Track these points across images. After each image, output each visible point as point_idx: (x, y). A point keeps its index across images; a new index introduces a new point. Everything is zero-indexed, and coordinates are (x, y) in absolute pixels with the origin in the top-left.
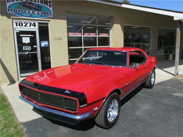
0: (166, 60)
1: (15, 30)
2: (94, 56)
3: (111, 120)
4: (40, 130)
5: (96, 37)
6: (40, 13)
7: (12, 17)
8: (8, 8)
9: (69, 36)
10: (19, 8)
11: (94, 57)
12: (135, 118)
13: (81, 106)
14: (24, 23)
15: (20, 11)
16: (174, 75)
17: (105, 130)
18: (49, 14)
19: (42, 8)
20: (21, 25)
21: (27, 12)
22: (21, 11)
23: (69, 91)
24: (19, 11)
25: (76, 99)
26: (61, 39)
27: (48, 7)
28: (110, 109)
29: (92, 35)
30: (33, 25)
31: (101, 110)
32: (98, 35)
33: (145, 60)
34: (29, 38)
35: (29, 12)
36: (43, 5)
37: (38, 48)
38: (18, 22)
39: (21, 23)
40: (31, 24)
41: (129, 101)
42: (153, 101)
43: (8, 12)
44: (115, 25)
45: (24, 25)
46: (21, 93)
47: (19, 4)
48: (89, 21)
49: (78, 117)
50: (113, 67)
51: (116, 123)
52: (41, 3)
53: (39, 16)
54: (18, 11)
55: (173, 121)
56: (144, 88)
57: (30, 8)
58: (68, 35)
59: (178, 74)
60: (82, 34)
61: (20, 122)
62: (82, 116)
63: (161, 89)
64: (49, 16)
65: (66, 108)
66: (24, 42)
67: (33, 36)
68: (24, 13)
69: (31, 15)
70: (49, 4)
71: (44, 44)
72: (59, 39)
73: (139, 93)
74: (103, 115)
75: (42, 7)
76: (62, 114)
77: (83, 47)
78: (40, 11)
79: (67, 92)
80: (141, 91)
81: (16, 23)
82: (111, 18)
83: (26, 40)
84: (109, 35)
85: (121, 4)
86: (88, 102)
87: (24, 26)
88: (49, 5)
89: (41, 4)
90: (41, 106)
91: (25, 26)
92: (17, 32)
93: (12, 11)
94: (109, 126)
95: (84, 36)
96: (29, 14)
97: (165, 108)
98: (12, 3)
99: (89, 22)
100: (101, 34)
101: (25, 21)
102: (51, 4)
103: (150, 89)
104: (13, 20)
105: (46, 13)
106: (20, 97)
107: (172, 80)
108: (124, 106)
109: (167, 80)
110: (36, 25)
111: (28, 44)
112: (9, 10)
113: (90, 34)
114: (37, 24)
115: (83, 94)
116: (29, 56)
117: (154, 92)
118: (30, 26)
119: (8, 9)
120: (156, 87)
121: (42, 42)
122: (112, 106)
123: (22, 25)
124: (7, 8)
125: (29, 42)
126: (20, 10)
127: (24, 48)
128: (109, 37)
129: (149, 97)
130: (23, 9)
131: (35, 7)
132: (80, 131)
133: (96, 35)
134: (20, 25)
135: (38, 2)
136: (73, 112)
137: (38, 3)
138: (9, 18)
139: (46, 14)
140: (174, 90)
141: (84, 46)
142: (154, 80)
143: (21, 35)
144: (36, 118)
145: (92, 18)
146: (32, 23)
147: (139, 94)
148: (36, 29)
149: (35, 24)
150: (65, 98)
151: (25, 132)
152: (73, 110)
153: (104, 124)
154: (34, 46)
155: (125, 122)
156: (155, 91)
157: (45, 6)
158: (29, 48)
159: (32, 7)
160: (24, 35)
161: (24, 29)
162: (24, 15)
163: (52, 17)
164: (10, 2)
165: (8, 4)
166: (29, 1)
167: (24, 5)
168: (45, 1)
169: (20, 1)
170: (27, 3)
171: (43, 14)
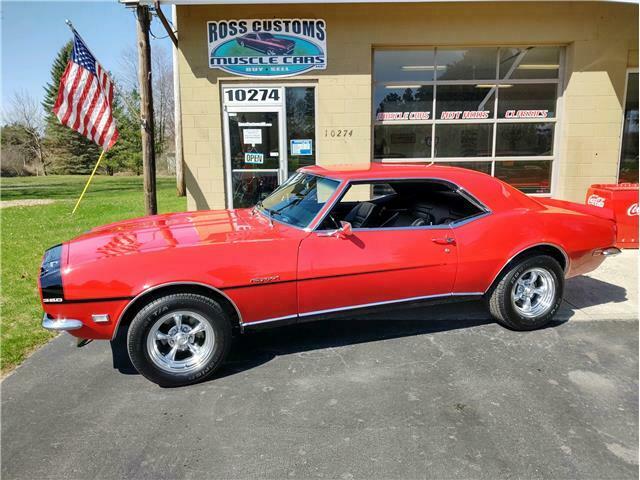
1: (226, 110)
5: (492, 124)
6: (290, 60)
7: (219, 79)
8: (213, 55)
10: (236, 52)
14: (250, 92)
15: (239, 62)
18: (315, 60)
19: (297, 44)
20: (241, 96)
21: (256, 61)
22: (241, 59)
24: (236, 60)
26: (351, 134)
27: (315, 40)
29: (475, 118)
30: (270, 97)
32: (501, 116)
34: (260, 130)
35: (261, 60)
36: (301, 35)
37: (281, 159)
38: (234, 91)
39: (240, 93)
40: (266, 92)
43: (211, 66)
45: (248, 96)
47: (235, 42)
52: (294, 31)
53: (287, 69)
54: (233, 61)
57: (264, 49)
58: (380, 121)
64: (314, 68)
66: (246, 141)
67: (270, 125)
68: (249, 64)
69: (267, 70)
70: (316, 31)
71: (300, 147)
72: (343, 133)
75: (298, 42)
77: (432, 159)
78: (291, 53)
81: (230, 93)
82: (565, 47)
84: (554, 116)
86: (68, 294)
87: (249, 100)
88: (318, 34)
89: (295, 35)
91: (251, 99)
92: (231, 115)
93: (219, 62)
95: (439, 122)
96: (261, 66)
98: (220, 41)
100: (513, 112)
101: (251, 85)
102: (323, 29)
104: (223, 85)
105: (306, 58)
110: (280, 95)
111: (258, 149)
112: (212, 62)
113: (466, 113)
114: (282, 93)
118: (264, 98)
119: (210, 58)
121: (296, 141)
123: (244, 98)
124: (210, 55)
125: (260, 142)
126: (239, 58)
127: (247, 157)
128: (554, 123)
130: (247, 54)
131: (277, 45)
133: (491, 116)
134: (237, 99)
135: (287, 30)
137: (287, 34)
138: (213, 81)
139: (306, 62)
141: (437, 156)
143: (240, 124)
146: (270, 91)
148: (278, 107)
149: (276, 92)
154: (272, 154)
158: (259, 158)
159: (269, 46)
160: (247, 124)
161: (247, 107)
162: (247, 69)
163: (325, 67)
164: (216, 39)
165: (212, 46)
166: (262, 31)
167: (249, 43)
168: (305, 23)
169: (239, 35)
170: (258, 36)
171: (298, 62)
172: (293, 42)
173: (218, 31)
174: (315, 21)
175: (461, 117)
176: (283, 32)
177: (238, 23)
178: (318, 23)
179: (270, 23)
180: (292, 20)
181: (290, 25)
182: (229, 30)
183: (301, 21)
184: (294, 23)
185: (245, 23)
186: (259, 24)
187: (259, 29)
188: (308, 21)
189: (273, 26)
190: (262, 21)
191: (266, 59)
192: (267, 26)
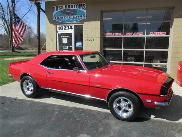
1: (58, 32)
5: (144, 37)
6: (75, 17)
7: (56, 23)
8: (54, 16)
10: (60, 15)
15: (61, 18)
18: (83, 17)
19: (77, 12)
21: (66, 17)
26: (93, 40)
27: (83, 10)
29: (138, 35)
32: (148, 34)
34: (67, 39)
36: (79, 9)
37: (73, 48)
38: (60, 27)
39: (62, 27)
40: (69, 27)
45: (64, 28)
47: (60, 12)
52: (77, 8)
53: (74, 20)
57: (68, 14)
60: (122, 34)
64: (82, 19)
66: (63, 42)
67: (70, 37)
68: (64, 18)
69: (69, 20)
70: (83, 7)
72: (91, 40)
77: (123, 49)
78: (76, 15)
83: (65, 41)
84: (169, 34)
88: (84, 8)
91: (65, 29)
92: (59, 34)
93: (56, 18)
95: (125, 36)
96: (67, 19)
98: (56, 12)
100: (152, 33)
101: (65, 25)
102: (85, 6)
104: (57, 25)
105: (80, 16)
110: (73, 28)
111: (66, 44)
112: (54, 19)
118: (68, 29)
121: (77, 42)
125: (67, 42)
127: (64, 47)
128: (169, 37)
130: (63, 16)
131: (72, 12)
133: (144, 34)
134: (61, 29)
135: (75, 8)
138: (54, 24)
139: (80, 17)
143: (62, 37)
146: (70, 26)
148: (72, 31)
154: (70, 46)
157: (80, 9)
158: (67, 47)
159: (69, 13)
160: (64, 37)
161: (63, 31)
162: (63, 20)
163: (85, 19)
166: (68, 8)
168: (80, 5)
169: (61, 10)
170: (66, 10)
171: (78, 17)
172: (76, 11)
173: (55, 9)
174: (83, 4)
175: (133, 35)
176: (74, 8)
177: (61, 6)
178: (84, 5)
179: (70, 5)
180: (76, 4)
181: (76, 6)
182: (58, 8)
183: (79, 4)
185: (63, 6)
186: (67, 6)
187: (67, 8)
188: (81, 4)
189: (71, 6)
191: (68, 17)
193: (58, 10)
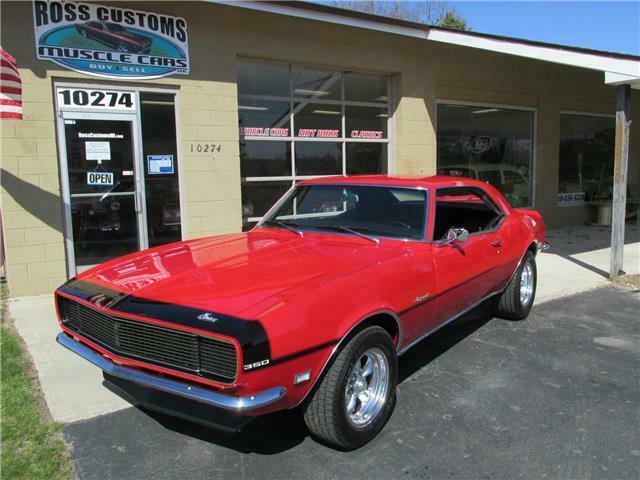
0: (587, 224)
1: (61, 116)
2: (335, 208)
3: (360, 420)
4: (120, 448)
5: (341, 143)
6: (146, 60)
7: (51, 73)
9: (246, 138)
10: (75, 43)
11: (332, 210)
12: (451, 416)
13: (250, 366)
14: (93, 94)
15: (80, 55)
16: (606, 275)
17: (340, 453)
18: (176, 64)
19: (154, 43)
20: (81, 99)
21: (103, 56)
22: (82, 53)
23: (214, 315)
24: (76, 53)
25: (232, 341)
26: (219, 149)
27: (175, 40)
28: (359, 383)
29: (327, 136)
30: (121, 102)
31: (323, 384)
32: (348, 136)
33: (498, 221)
34: (108, 144)
35: (109, 56)
36: (158, 32)
37: (138, 178)
38: (72, 91)
39: (80, 95)
40: (115, 96)
41: (436, 360)
42: (520, 361)
43: (39, 56)
44: (404, 101)
45: (92, 99)
46: (63, 323)
47: (74, 30)
48: (317, 89)
49: (240, 404)
50: (377, 241)
51: (382, 432)
52: (150, 26)
54: (71, 54)
55: (581, 429)
56: (495, 319)
57: (114, 44)
58: (242, 136)
59: (621, 272)
60: (289, 132)
61: (56, 424)
62: (252, 398)
63: (557, 322)
64: (176, 72)
65: (201, 372)
66: (89, 157)
67: (122, 136)
68: (93, 59)
69: (117, 68)
70: (176, 30)
71: (159, 164)
72: (210, 148)
73: (477, 333)
74: (331, 401)
75: (155, 41)
76: (188, 392)
77: (294, 177)
78: (147, 52)
79: (206, 317)
80: (483, 328)
81: (66, 94)
82: (392, 76)
83: (98, 151)
84: (386, 138)
85: (427, 28)
86: (276, 354)
87: (93, 104)
88: (178, 35)
89: (151, 31)
90: (124, 366)
91: (96, 103)
92: (68, 122)
93: (51, 52)
94: (351, 439)
95: (297, 139)
96: (110, 64)
97: (558, 386)
98: (51, 26)
99: (319, 93)
100: (357, 132)
101: (96, 86)
102: (184, 29)
103: (515, 322)
104: (56, 84)
105: (166, 61)
106: (57, 339)
107: (598, 293)
108: (416, 375)
109: (580, 291)
110: (133, 100)
111: (106, 166)
112: (41, 52)
113: (320, 131)
114: (135, 98)
115: (256, 327)
116: (113, 208)
117: (530, 333)
118: (112, 103)
119: (38, 46)
120: (539, 315)
121: (153, 157)
122: (365, 374)
123: (86, 102)
124: (37, 42)
125: (108, 157)
126: (79, 50)
127: (91, 178)
128: (386, 144)
129: (510, 348)
130: (91, 47)
132: (253, 456)
133: (340, 136)
134: (77, 101)
135: (142, 24)
136: (223, 386)
137: (141, 28)
138: (43, 75)
139: (166, 63)
140: (600, 328)
141: (297, 174)
142: (531, 291)
143: (81, 135)
144: (111, 411)
145: (328, 78)
146: (120, 95)
147: (475, 337)
148: (132, 114)
149: (128, 97)
150: (199, 339)
151: (69, 455)
152: (221, 378)
153: (332, 432)
154: (125, 173)
155: (411, 429)
156: (532, 328)
157: (165, 36)
158: (107, 179)
159: (119, 40)
160: (91, 135)
161: (90, 113)
162: (91, 66)
163: (187, 73)
164: (46, 22)
165: (40, 31)
166: (110, 21)
167: (92, 33)
168: (163, 19)
169: (78, 21)
170: (105, 26)
171: (156, 64)
172: (149, 40)
173: (48, 12)
174: (175, 19)
175: (315, 136)
176: (137, 26)
177: (77, 6)
178: (178, 22)
179: (119, 12)
180: (148, 14)
181: (146, 19)
182: (64, 13)
183: (158, 16)
184: (150, 18)
185: (87, 8)
186: (106, 11)
187: (106, 18)
188: (167, 17)
189: (124, 17)
190: (109, 9)
192: (117, 16)
193: (64, 22)
